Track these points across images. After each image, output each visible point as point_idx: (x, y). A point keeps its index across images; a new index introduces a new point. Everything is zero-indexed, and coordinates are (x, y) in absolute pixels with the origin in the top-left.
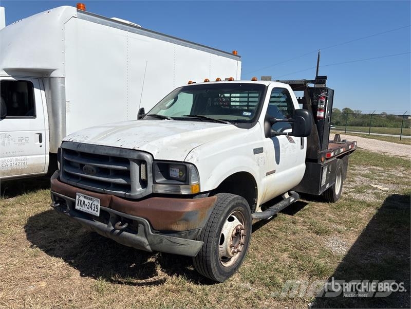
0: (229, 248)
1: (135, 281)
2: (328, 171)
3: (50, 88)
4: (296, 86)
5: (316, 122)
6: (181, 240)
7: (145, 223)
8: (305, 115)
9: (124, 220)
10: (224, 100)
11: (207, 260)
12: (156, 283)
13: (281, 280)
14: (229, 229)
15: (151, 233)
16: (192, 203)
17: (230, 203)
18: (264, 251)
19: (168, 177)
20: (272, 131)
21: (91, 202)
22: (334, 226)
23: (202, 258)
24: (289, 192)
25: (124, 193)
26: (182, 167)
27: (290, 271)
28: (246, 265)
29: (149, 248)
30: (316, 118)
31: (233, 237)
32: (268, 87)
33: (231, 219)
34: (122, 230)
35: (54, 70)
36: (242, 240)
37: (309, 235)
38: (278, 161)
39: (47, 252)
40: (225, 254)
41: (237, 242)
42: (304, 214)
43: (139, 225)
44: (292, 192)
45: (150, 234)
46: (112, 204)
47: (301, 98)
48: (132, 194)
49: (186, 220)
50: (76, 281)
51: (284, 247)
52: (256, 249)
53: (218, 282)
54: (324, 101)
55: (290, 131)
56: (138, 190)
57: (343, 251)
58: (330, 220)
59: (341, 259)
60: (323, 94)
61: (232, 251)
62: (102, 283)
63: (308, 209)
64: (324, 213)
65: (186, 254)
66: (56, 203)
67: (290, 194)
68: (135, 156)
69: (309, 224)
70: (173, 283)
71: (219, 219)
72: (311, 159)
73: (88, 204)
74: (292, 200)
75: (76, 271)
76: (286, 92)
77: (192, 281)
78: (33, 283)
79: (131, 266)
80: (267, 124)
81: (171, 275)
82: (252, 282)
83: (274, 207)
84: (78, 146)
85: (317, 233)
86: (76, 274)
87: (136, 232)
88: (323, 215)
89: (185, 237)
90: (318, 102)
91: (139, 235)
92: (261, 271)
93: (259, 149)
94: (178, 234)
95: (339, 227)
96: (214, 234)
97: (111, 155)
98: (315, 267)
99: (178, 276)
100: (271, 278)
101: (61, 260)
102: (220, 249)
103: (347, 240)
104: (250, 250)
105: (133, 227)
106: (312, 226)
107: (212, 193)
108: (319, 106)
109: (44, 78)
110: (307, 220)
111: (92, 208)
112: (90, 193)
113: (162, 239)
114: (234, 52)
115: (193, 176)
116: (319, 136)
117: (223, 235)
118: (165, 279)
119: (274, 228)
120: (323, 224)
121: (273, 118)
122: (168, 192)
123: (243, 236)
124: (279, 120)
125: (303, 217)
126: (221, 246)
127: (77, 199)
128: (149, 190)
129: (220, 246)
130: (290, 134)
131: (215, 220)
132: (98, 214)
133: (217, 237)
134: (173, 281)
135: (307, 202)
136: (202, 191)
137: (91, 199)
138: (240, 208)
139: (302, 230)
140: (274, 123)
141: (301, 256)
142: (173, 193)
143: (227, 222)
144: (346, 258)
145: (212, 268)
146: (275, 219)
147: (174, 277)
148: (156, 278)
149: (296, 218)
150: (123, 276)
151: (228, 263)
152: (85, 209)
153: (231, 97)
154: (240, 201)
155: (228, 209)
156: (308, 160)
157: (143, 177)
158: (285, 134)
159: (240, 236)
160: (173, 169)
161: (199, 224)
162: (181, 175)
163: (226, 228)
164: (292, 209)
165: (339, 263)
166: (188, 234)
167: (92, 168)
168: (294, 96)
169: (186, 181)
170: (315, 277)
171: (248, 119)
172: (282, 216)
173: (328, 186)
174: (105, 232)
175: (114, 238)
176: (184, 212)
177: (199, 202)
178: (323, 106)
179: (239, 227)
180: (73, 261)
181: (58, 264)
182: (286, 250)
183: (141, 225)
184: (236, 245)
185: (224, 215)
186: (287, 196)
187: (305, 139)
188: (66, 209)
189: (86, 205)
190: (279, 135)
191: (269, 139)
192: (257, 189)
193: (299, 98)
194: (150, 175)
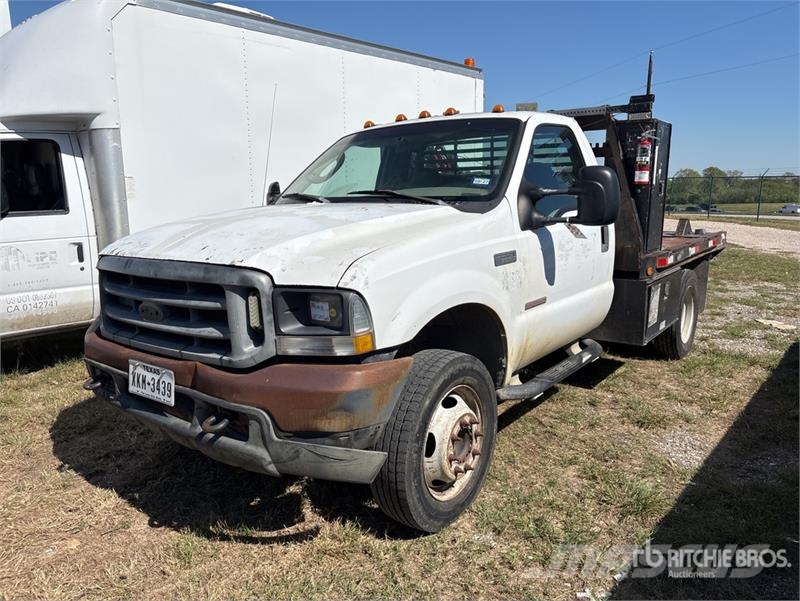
0: (445, 463)
1: (257, 534)
2: (662, 294)
3: (92, 151)
4: (588, 122)
5: (634, 194)
6: (338, 451)
7: (261, 417)
8: (603, 180)
9: (220, 413)
10: (444, 157)
11: (400, 488)
12: (298, 538)
13: (559, 525)
14: (444, 422)
15: (276, 438)
16: (358, 373)
17: (444, 369)
18: (527, 464)
19: (307, 320)
20: (536, 215)
21: (157, 377)
22: (677, 408)
23: (387, 483)
24: (581, 341)
25: (219, 357)
26: (334, 298)
27: (579, 505)
28: (488, 496)
29: (272, 468)
30: (634, 187)
31: (453, 441)
32: (526, 123)
33: (450, 403)
34: (219, 434)
35: (98, 114)
36: (477, 445)
37: (622, 429)
38: (550, 277)
39: (89, 478)
40: (438, 476)
41: (465, 450)
42: (614, 385)
43: (251, 422)
44: (588, 341)
45: (272, 440)
46: (198, 382)
47: (601, 146)
48: (235, 359)
49: (347, 410)
50: (139, 536)
51: (569, 454)
52: (511, 461)
53: (426, 534)
54: (649, 147)
55: (574, 213)
56: (246, 350)
57: (694, 460)
58: (669, 396)
59: (689, 477)
60: (646, 134)
61: (453, 469)
62: (188, 540)
63: (624, 376)
64: (657, 381)
65: (351, 479)
66: (95, 382)
67: (583, 346)
68: (234, 279)
69: (625, 405)
70: (334, 537)
71: (421, 403)
72: (626, 273)
73: (153, 381)
74: (586, 357)
75: (142, 515)
76: (567, 134)
77: (371, 532)
78: (54, 543)
79: (252, 504)
80: (524, 202)
81: (330, 520)
82: (498, 532)
83: (547, 373)
84: (126, 264)
85: (640, 424)
86: (140, 521)
87: (244, 437)
88: (654, 386)
89: (348, 444)
90: (635, 152)
91: (251, 443)
92: (517, 507)
93: (506, 253)
94: (333, 438)
95: (688, 410)
96: (411, 436)
97: (189, 280)
98: (632, 496)
99: (344, 523)
100: (538, 522)
101: (114, 494)
102: (427, 465)
103: (703, 436)
104: (498, 463)
105: (238, 426)
106: (630, 411)
107: (404, 350)
108: (638, 159)
109: (78, 131)
110: (619, 397)
111: (159, 390)
112: (156, 359)
113: (297, 451)
114: (467, 62)
115: (357, 316)
116: (642, 224)
117: (431, 436)
118: (318, 529)
119: (551, 417)
120: (653, 404)
121: (536, 189)
122: (308, 353)
123: (476, 436)
124: (550, 191)
125: (613, 392)
126: (430, 459)
127: (131, 372)
128: (270, 349)
129: (426, 459)
130: (573, 220)
131: (414, 407)
132: (172, 401)
133: (417, 441)
134: (332, 532)
135: (623, 360)
136: (378, 347)
137: (156, 372)
138: (469, 379)
139: (609, 419)
140: (539, 198)
141: (604, 473)
142: (318, 354)
143: (440, 408)
144: (699, 476)
145: (411, 505)
146: (555, 397)
147: (337, 524)
148: (300, 526)
149: (599, 393)
150: (232, 525)
151: (447, 492)
152: (146, 392)
153: (456, 151)
154: (468, 365)
155: (441, 381)
156: (619, 275)
157: (255, 323)
158: (564, 221)
159: (471, 438)
160: (317, 304)
161: (377, 416)
162: (334, 315)
163: (438, 421)
164: (588, 376)
165: (684, 487)
166: (354, 437)
167: (157, 308)
168: (586, 141)
169: (343, 327)
170: (632, 518)
171: (484, 193)
172: (568, 390)
173: (663, 326)
174: (187, 437)
175: (204, 450)
176: (341, 393)
177: (373, 371)
178: (648, 159)
179: (467, 419)
180: (137, 496)
181: (106, 501)
182: (572, 462)
183: (257, 424)
184: (461, 457)
185: (431, 395)
186: (576, 349)
187: (611, 228)
188: (114, 393)
189: (149, 384)
190: (553, 222)
191: (529, 233)
192: (505, 338)
193: (597, 144)
194: (268, 318)
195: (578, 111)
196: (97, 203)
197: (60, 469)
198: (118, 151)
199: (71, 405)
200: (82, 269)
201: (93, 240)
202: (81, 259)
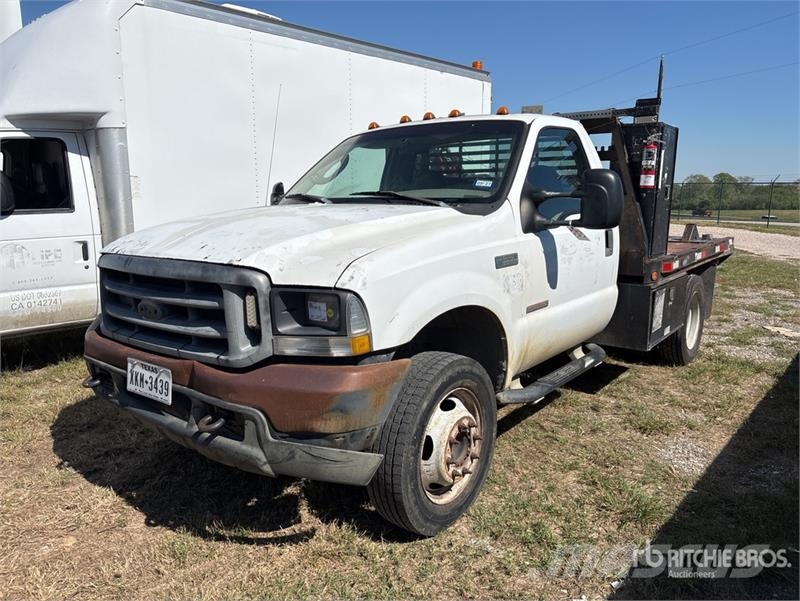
0: (443, 466)
1: (252, 535)
2: (667, 299)
3: (99, 150)
4: (593, 125)
5: (639, 198)
6: (334, 453)
7: (257, 418)
8: (607, 182)
9: (216, 413)
10: (449, 159)
11: (396, 491)
12: (294, 539)
13: (557, 531)
14: (442, 425)
15: (270, 438)
16: (355, 374)
17: (442, 372)
18: (527, 469)
19: (304, 320)
20: (538, 218)
21: (154, 376)
22: (681, 414)
23: (383, 484)
24: (584, 345)
25: (216, 356)
26: (330, 299)
27: (578, 511)
28: (486, 500)
29: (267, 469)
30: (639, 190)
31: (451, 444)
32: (530, 125)
33: (448, 406)
34: (215, 433)
35: (105, 113)
36: (475, 449)
37: (624, 435)
38: (553, 280)
39: (88, 475)
40: (435, 479)
41: (464, 453)
42: (618, 390)
43: (246, 422)
44: (591, 346)
45: (268, 441)
46: (195, 381)
47: (606, 149)
48: (232, 358)
49: (343, 411)
50: (136, 535)
51: (570, 459)
52: (510, 465)
53: (423, 537)
54: (655, 151)
55: (577, 217)
56: (243, 349)
57: (697, 467)
58: (673, 403)
59: (691, 485)
60: (652, 138)
61: (450, 472)
62: (183, 539)
63: (628, 381)
64: (661, 387)
65: (346, 481)
66: (94, 379)
67: (586, 351)
68: (231, 278)
69: (627, 411)
70: (329, 539)
71: (419, 405)
72: (630, 277)
73: (150, 380)
74: (589, 362)
75: (139, 514)
76: (572, 137)
77: (366, 534)
78: (50, 540)
79: (249, 504)
80: (526, 205)
81: (327, 521)
82: (495, 536)
83: (548, 378)
84: (127, 261)
85: (643, 430)
86: (137, 519)
87: (240, 437)
88: (658, 392)
89: (344, 446)
90: (641, 156)
91: (247, 444)
92: (515, 512)
93: (507, 256)
94: (328, 440)
95: (691, 416)
96: (408, 439)
97: (187, 278)
98: (632, 502)
99: (340, 525)
100: (536, 527)
101: (111, 492)
102: (424, 468)
103: (706, 443)
104: (497, 467)
105: (234, 425)
106: (632, 416)
107: (401, 352)
108: (644, 163)
109: (85, 130)
110: (622, 402)
111: (156, 388)
112: (154, 358)
113: (293, 452)
114: (475, 65)
115: (354, 317)
116: (647, 229)
117: (429, 439)
118: (314, 530)
119: (553, 422)
120: (653, 408)
121: (539, 191)
122: (305, 353)
123: (474, 440)
124: (552, 193)
125: (616, 397)
126: (427, 462)
127: (129, 370)
128: (267, 349)
129: (423, 462)
130: (575, 224)
131: (411, 409)
132: (169, 400)
133: (414, 443)
134: (327, 534)
135: (627, 365)
136: (375, 349)
137: (154, 370)
138: (468, 382)
139: (610, 425)
140: (541, 201)
141: (605, 479)
142: (314, 354)
143: (438, 410)
144: (702, 483)
145: (407, 508)
146: (557, 401)
147: (333, 526)
148: (296, 528)
149: (602, 398)
150: (228, 525)
151: (444, 495)
152: (144, 390)
153: (461, 154)
154: (467, 368)
155: (439, 384)
156: (623, 279)
157: (252, 322)
158: (567, 224)
159: (469, 441)
160: (314, 304)
161: (374, 418)
162: (331, 316)
163: (436, 423)
164: (592, 381)
165: (685, 494)
166: (351, 439)
167: (154, 305)
168: (591, 145)
169: (340, 328)
170: (632, 524)
171: (486, 195)
172: (571, 395)
173: (667, 331)
174: (184, 436)
175: (200, 450)
176: (337, 394)
177: (370, 372)
178: (654, 163)
179: (466, 423)
180: (134, 494)
181: (104, 499)
182: (572, 467)
183: (251, 422)
184: (459, 460)
185: (429, 397)
186: (579, 354)
187: (616, 231)
188: (112, 391)
189: (147, 382)
190: (556, 225)
191: (531, 236)
192: (506, 341)
193: (603, 148)
194: (265, 317)
195: (583, 114)
196: (102, 202)
197: (59, 466)
198: (124, 150)
199: (73, 402)
200: (87, 267)
201: (98, 239)
202: (86, 257)
